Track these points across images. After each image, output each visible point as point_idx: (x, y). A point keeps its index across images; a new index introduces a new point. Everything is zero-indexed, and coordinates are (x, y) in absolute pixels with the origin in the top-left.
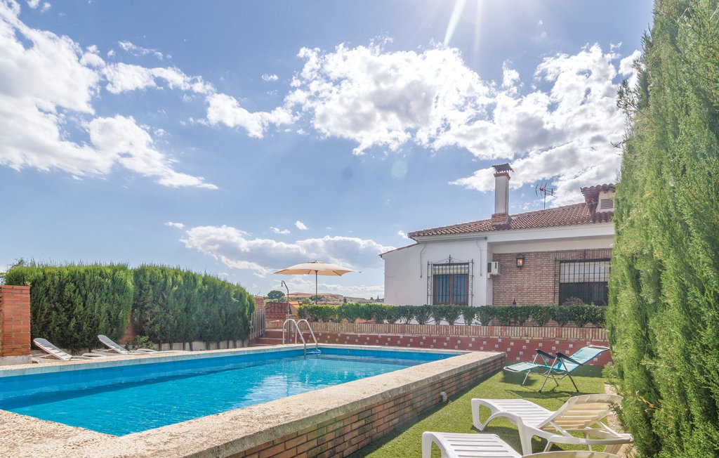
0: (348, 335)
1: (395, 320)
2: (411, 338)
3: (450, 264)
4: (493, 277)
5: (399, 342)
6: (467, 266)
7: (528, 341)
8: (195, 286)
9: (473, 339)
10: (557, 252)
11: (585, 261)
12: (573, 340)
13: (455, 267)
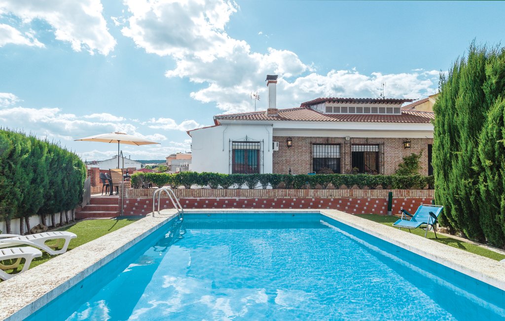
0: (187, 200)
1: (228, 186)
2: (246, 200)
3: (246, 142)
4: (274, 152)
5: (235, 204)
6: (259, 144)
7: (332, 200)
8: (42, 155)
9: (295, 200)
10: (311, 137)
11: (328, 144)
12: (360, 198)
13: (251, 144)
